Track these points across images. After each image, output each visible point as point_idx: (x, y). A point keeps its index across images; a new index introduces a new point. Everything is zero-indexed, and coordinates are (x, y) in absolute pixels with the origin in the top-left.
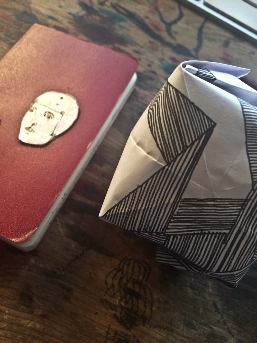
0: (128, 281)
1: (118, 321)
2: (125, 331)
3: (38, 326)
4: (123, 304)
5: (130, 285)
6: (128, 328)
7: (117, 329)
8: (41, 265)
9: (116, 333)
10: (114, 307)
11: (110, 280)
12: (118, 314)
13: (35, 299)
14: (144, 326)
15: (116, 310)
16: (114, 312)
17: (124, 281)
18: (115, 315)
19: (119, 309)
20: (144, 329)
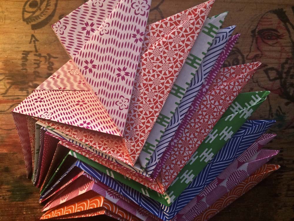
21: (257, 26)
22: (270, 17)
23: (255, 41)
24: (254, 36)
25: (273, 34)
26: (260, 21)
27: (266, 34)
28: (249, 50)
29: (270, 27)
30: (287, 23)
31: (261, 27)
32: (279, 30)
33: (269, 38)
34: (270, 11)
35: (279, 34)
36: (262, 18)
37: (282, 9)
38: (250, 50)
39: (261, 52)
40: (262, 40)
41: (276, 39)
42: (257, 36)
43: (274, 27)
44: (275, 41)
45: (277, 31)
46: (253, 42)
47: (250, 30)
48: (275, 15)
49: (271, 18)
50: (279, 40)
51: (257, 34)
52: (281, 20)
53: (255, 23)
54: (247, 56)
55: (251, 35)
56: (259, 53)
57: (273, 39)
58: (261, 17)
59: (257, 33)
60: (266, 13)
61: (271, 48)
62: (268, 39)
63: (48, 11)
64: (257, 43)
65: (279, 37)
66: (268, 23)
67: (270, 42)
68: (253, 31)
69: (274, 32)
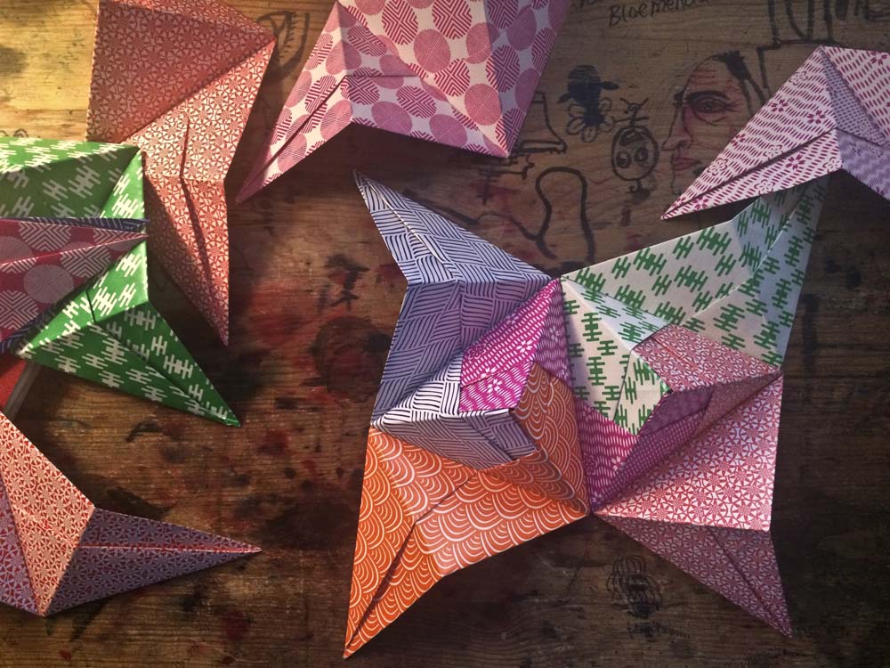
0: (627, 579)
1: (633, 615)
2: (643, 621)
3: (569, 647)
4: (632, 600)
5: (631, 582)
6: (645, 618)
7: (636, 622)
8: (546, 601)
9: (636, 626)
10: (625, 607)
11: (611, 586)
12: (631, 610)
13: (556, 629)
14: (658, 609)
15: (627, 608)
16: (627, 610)
17: (624, 581)
18: (629, 613)
19: (630, 606)
20: (660, 612)
21: (686, 86)
22: (711, 69)
23: (680, 114)
24: (678, 105)
25: (717, 102)
26: (692, 76)
27: (704, 101)
28: (668, 132)
29: (712, 88)
30: (746, 81)
31: (693, 88)
32: (728, 95)
33: (708, 108)
34: (714, 56)
35: (729, 102)
36: (696, 70)
37: (737, 53)
38: (671, 131)
39: (692, 136)
40: (695, 113)
41: (721, 111)
42: (684, 106)
43: (718, 88)
44: (719, 116)
45: (725, 97)
46: (675, 117)
47: (672, 94)
48: (723, 65)
49: (714, 71)
50: (728, 114)
51: (684, 101)
52: (734, 74)
53: (684, 80)
54: (664, 143)
55: (674, 104)
56: (687, 137)
57: (715, 112)
58: (694, 68)
59: (686, 99)
60: (706, 60)
61: (710, 128)
62: (707, 112)
63: (290, 50)
64: (683, 118)
65: (727, 107)
66: (709, 80)
67: (710, 118)
68: (678, 96)
69: (717, 98)
